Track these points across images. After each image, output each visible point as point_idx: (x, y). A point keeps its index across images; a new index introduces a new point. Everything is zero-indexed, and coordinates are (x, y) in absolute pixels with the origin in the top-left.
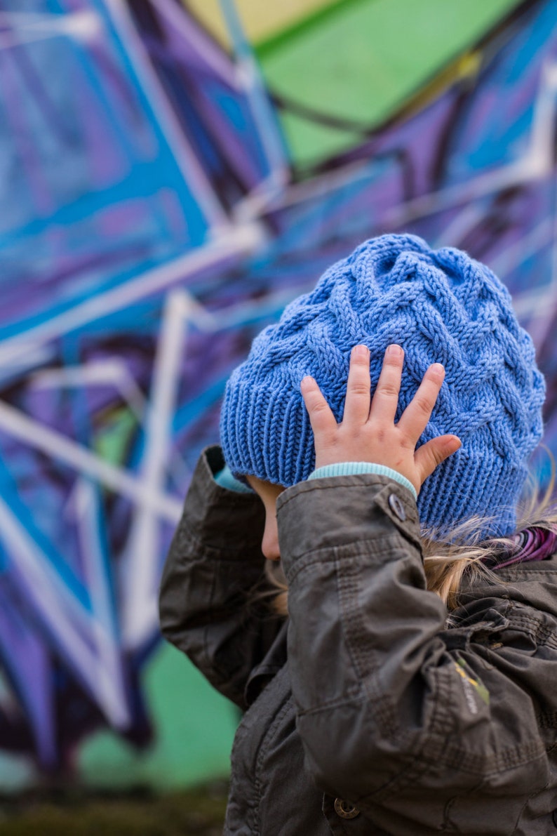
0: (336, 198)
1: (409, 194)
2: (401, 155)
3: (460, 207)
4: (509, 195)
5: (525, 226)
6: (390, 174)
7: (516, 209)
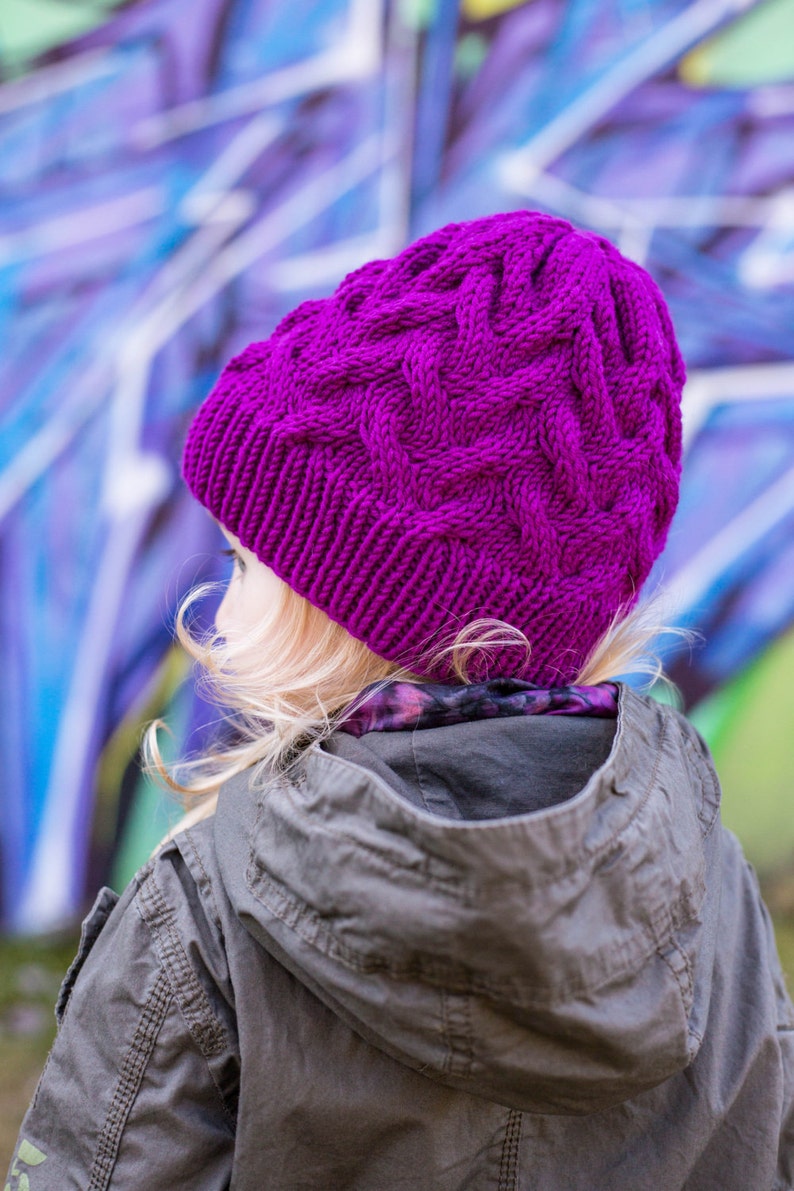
0: (62, 104)
1: (170, 99)
2: (158, 41)
3: (245, 119)
4: (315, 101)
5: (340, 146)
6: (140, 70)
7: (328, 121)
